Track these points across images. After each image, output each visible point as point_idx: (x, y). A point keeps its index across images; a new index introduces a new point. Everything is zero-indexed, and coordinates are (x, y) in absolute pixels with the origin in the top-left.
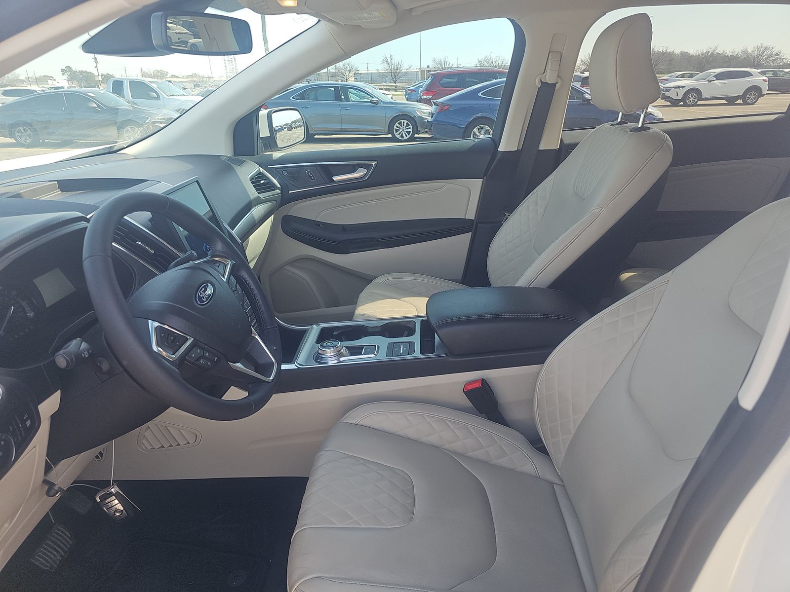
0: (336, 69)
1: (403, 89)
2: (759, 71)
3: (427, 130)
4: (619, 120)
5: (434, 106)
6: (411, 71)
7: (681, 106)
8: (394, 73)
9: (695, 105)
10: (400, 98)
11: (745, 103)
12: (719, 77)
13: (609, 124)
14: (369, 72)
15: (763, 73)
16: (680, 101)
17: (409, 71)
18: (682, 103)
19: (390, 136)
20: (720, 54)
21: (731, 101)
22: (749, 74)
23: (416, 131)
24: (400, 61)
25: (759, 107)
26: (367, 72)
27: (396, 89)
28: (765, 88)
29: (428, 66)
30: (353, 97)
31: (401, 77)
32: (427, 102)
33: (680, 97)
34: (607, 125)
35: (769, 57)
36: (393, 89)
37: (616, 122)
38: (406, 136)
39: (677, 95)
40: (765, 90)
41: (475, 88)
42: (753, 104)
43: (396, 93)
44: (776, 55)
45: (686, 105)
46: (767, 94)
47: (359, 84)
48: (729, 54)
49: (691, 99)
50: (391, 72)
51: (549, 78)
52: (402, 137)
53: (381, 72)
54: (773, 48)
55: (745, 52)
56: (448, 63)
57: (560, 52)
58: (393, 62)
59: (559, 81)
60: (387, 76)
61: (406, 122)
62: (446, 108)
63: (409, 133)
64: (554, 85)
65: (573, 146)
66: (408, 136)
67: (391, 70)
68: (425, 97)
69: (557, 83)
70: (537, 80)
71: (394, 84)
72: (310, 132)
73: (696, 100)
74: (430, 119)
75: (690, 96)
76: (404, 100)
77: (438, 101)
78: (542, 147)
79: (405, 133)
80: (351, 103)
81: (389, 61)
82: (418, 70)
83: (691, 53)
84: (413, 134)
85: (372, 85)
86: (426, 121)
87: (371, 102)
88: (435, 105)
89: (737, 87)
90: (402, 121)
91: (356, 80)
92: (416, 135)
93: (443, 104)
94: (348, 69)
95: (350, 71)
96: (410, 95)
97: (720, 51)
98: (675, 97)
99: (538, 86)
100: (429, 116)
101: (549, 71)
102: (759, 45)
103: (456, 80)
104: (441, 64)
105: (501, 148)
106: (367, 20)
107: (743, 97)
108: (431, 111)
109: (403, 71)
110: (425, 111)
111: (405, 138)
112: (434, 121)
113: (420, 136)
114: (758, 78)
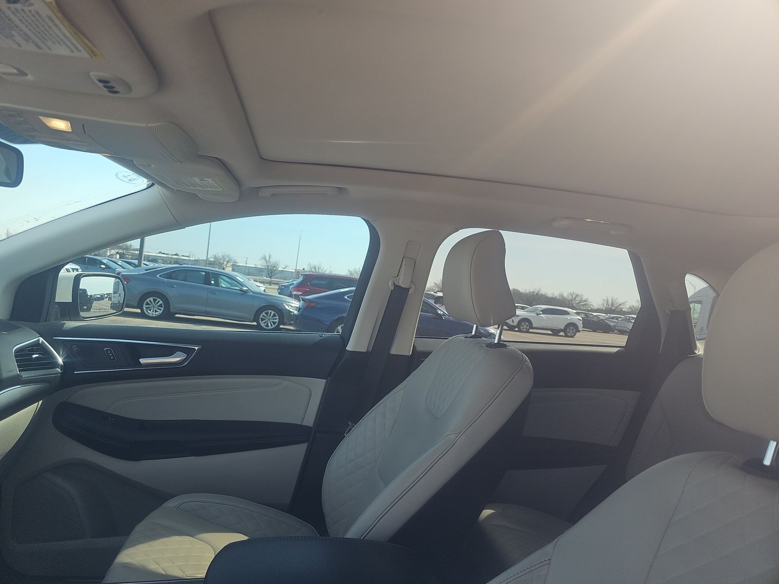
0: (215, 259)
1: (277, 284)
2: (575, 311)
3: (292, 322)
4: (473, 333)
5: (302, 302)
6: (288, 270)
7: (516, 331)
8: (271, 270)
9: (528, 332)
10: (273, 291)
11: (566, 336)
12: (545, 312)
13: (463, 336)
14: (247, 265)
15: (578, 314)
16: (515, 327)
17: (285, 270)
18: (517, 329)
19: (255, 323)
20: (543, 295)
21: (555, 332)
22: (567, 313)
23: (282, 322)
24: (278, 261)
25: (578, 340)
26: (245, 265)
27: (270, 283)
28: (580, 325)
29: (304, 269)
30: (223, 285)
31: (276, 274)
32: (297, 298)
33: (515, 324)
34: (461, 337)
35: (580, 302)
36: (267, 283)
37: (470, 335)
38: (271, 325)
39: (513, 322)
40: (580, 327)
41: (342, 291)
42: (572, 337)
43: (270, 287)
44: (585, 301)
45: (520, 331)
46: (582, 330)
47: (234, 274)
48: (550, 295)
49: (524, 326)
50: (268, 269)
51: (403, 282)
52: (267, 326)
53: (259, 267)
54: (582, 296)
55: (562, 295)
56: (322, 269)
57: (414, 259)
58: (271, 260)
59: (413, 287)
60: (263, 271)
61: (273, 313)
62: (313, 305)
63: (274, 323)
64: (408, 290)
65: (426, 354)
66: (274, 326)
67: (268, 267)
68: (295, 293)
69: (411, 288)
70: (390, 283)
71: (270, 279)
72: (171, 310)
73: (528, 328)
74: (296, 312)
75: (523, 324)
76: (276, 293)
77: (306, 297)
78: (394, 351)
79: (271, 323)
80: (220, 288)
81: (268, 259)
82: (294, 271)
83: (521, 290)
84: (279, 325)
85: (248, 277)
86: (292, 314)
87: (240, 290)
88: (303, 300)
89: (559, 322)
90: (270, 311)
91: (233, 270)
92: (281, 326)
93: (310, 301)
94: (227, 260)
95: (228, 262)
96: (282, 290)
97: (543, 292)
98: (511, 323)
99: (390, 287)
100: (296, 310)
101: (402, 275)
102: (572, 292)
103: (325, 283)
104: (315, 269)
105: (349, 348)
106: (202, 189)
107: (564, 330)
108: (298, 306)
109: (279, 269)
110: (293, 305)
111: (270, 327)
112: (301, 315)
113: (285, 327)
114: (575, 317)
